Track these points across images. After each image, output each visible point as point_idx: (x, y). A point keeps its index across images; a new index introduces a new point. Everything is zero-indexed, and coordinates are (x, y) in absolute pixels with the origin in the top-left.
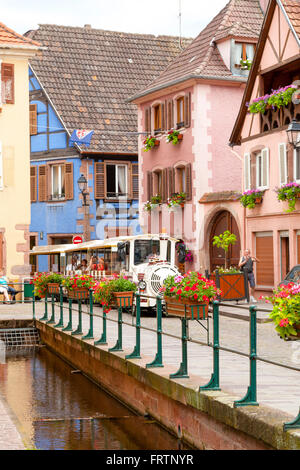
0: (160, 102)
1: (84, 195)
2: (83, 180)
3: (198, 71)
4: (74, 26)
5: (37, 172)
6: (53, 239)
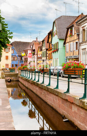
0: (25, 51)
2: (18, 59)
3: (28, 48)
5: (14, 57)
6: (15, 65)
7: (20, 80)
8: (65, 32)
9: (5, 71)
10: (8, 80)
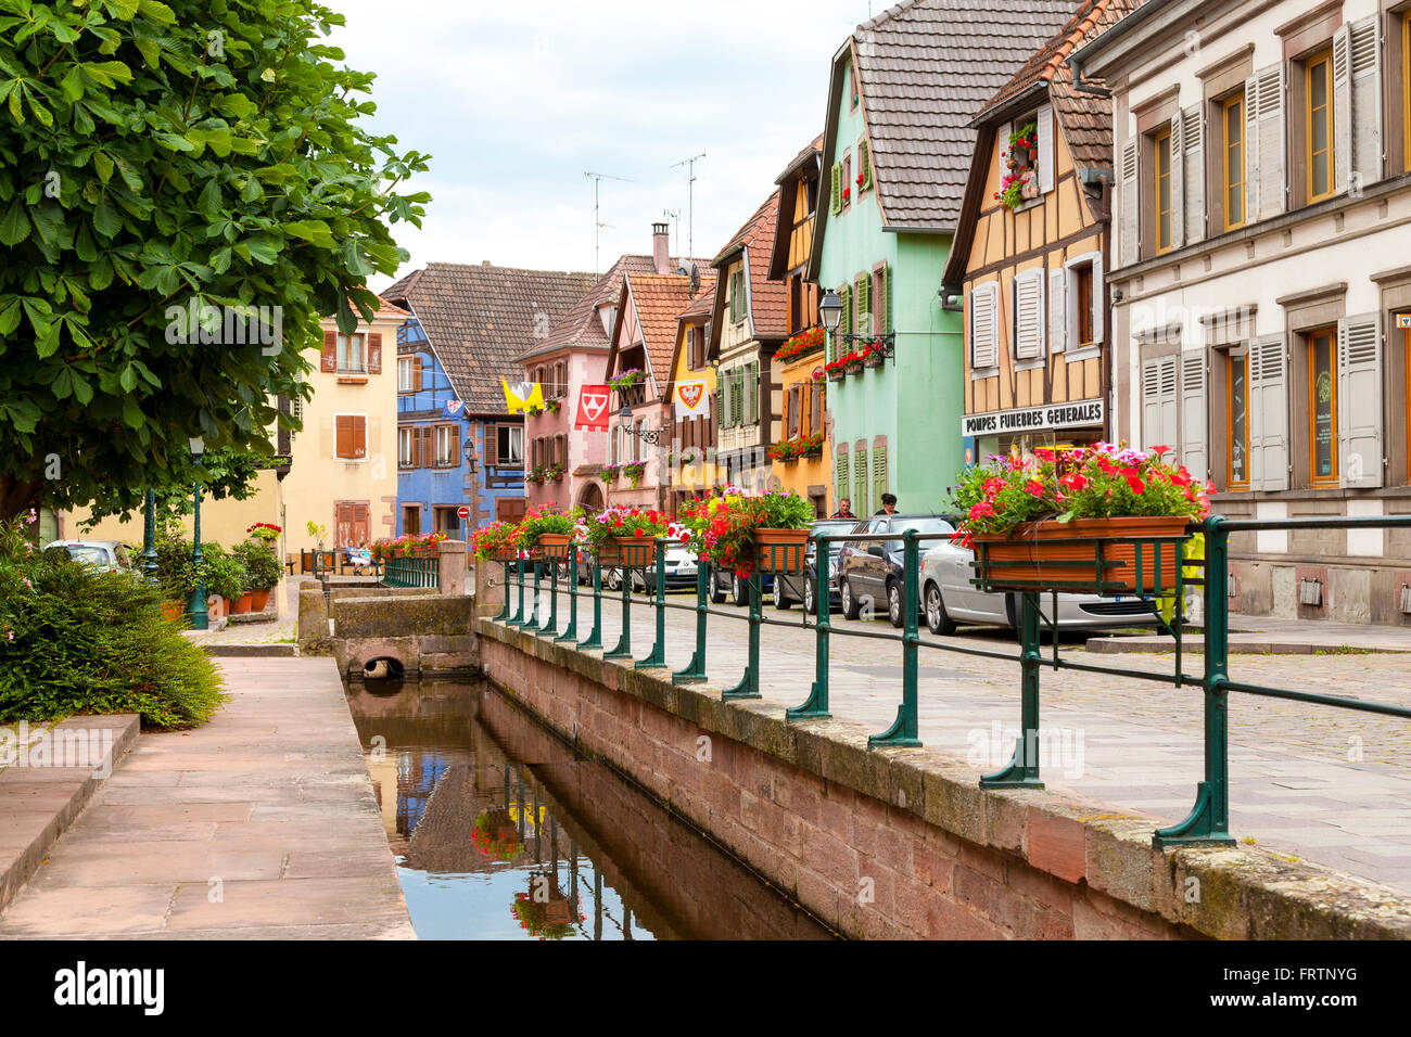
0: (543, 366)
1: (472, 462)
2: (470, 445)
3: (573, 339)
4: (469, 264)
5: (422, 434)
6: (439, 510)
7: (495, 663)
8: (956, 163)
9: (333, 578)
10: (371, 665)
